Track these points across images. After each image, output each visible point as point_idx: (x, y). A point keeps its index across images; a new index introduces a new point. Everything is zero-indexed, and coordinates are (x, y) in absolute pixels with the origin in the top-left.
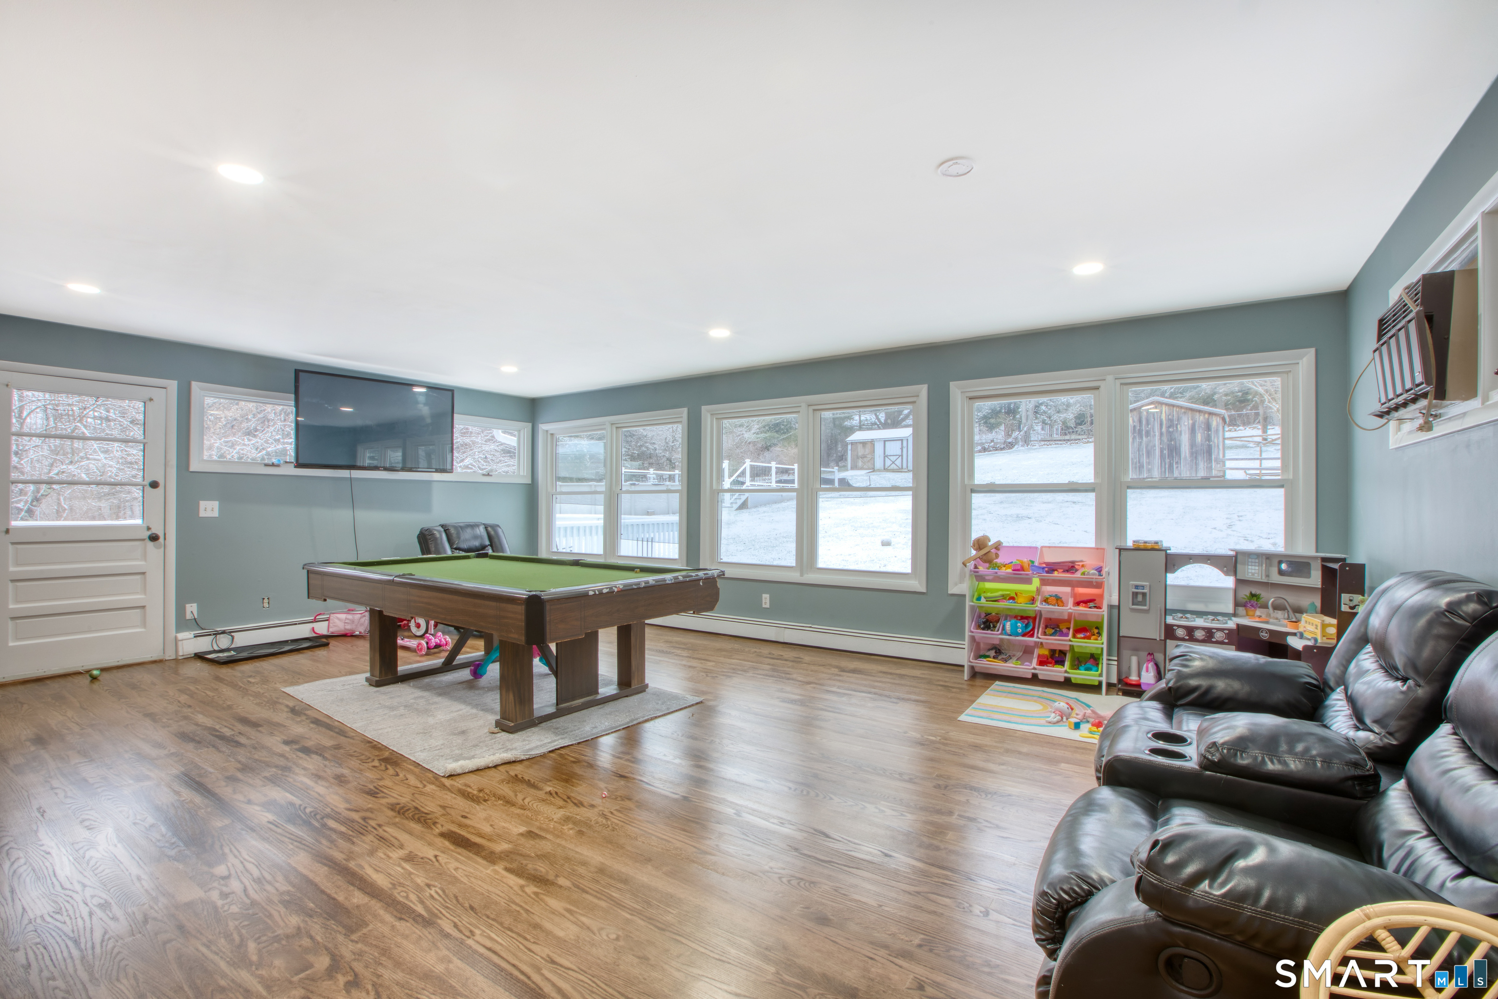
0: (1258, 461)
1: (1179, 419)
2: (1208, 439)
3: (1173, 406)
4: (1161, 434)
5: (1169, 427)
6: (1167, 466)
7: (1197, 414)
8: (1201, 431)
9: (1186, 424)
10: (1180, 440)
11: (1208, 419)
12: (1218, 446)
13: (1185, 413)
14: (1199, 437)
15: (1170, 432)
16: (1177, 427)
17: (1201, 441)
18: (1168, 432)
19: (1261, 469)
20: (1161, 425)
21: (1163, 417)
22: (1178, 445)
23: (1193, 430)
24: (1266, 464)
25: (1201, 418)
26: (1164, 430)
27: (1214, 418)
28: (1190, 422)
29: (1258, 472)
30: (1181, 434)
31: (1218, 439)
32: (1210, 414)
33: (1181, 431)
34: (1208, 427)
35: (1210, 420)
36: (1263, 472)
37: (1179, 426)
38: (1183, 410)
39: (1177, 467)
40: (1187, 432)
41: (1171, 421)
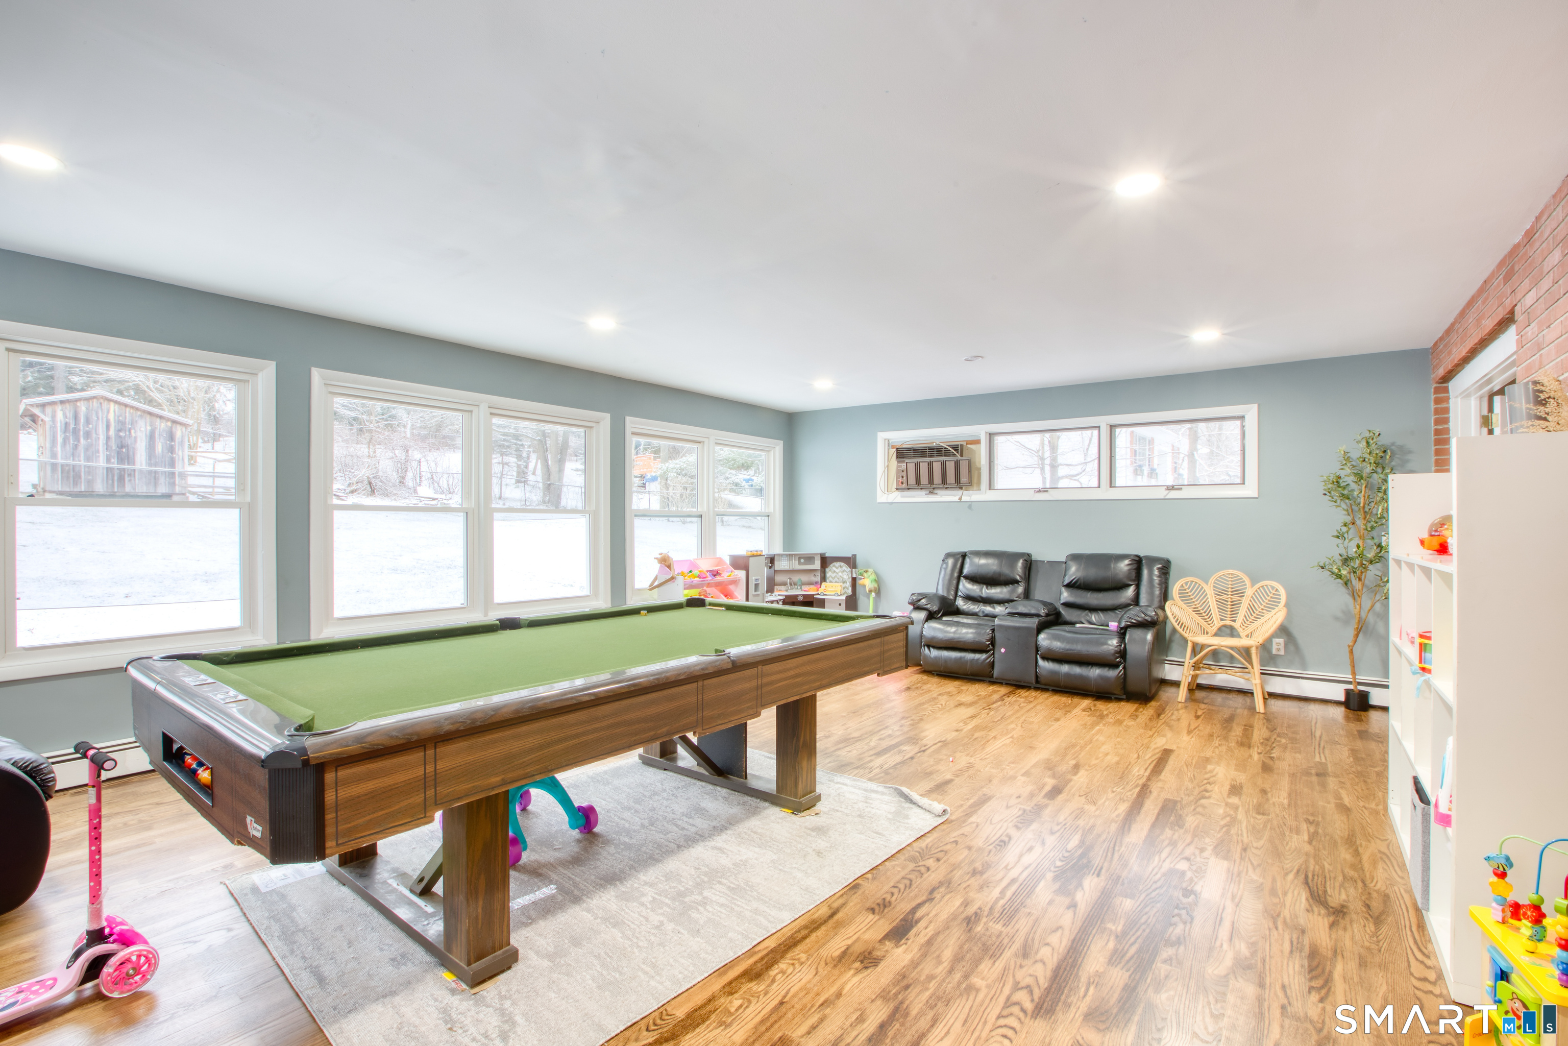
0: (211, 479)
1: (133, 423)
2: (172, 450)
3: (126, 406)
4: (108, 438)
5: (120, 431)
6: (116, 478)
7: (158, 420)
8: (162, 440)
9: (143, 429)
10: (134, 449)
11: (171, 427)
12: (183, 460)
13: (141, 416)
14: (159, 448)
15: (120, 437)
16: (130, 431)
17: (163, 451)
18: (118, 436)
19: (213, 487)
20: (108, 427)
21: (111, 417)
22: (131, 454)
23: (151, 437)
24: (219, 482)
25: (162, 426)
26: (112, 432)
27: (179, 427)
28: (149, 428)
29: (210, 490)
30: (135, 441)
31: (183, 451)
32: (174, 422)
33: (136, 438)
34: (171, 437)
35: (174, 429)
36: (216, 490)
37: (133, 431)
38: (139, 413)
39: (130, 481)
40: (144, 439)
41: (123, 423)
